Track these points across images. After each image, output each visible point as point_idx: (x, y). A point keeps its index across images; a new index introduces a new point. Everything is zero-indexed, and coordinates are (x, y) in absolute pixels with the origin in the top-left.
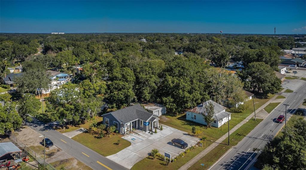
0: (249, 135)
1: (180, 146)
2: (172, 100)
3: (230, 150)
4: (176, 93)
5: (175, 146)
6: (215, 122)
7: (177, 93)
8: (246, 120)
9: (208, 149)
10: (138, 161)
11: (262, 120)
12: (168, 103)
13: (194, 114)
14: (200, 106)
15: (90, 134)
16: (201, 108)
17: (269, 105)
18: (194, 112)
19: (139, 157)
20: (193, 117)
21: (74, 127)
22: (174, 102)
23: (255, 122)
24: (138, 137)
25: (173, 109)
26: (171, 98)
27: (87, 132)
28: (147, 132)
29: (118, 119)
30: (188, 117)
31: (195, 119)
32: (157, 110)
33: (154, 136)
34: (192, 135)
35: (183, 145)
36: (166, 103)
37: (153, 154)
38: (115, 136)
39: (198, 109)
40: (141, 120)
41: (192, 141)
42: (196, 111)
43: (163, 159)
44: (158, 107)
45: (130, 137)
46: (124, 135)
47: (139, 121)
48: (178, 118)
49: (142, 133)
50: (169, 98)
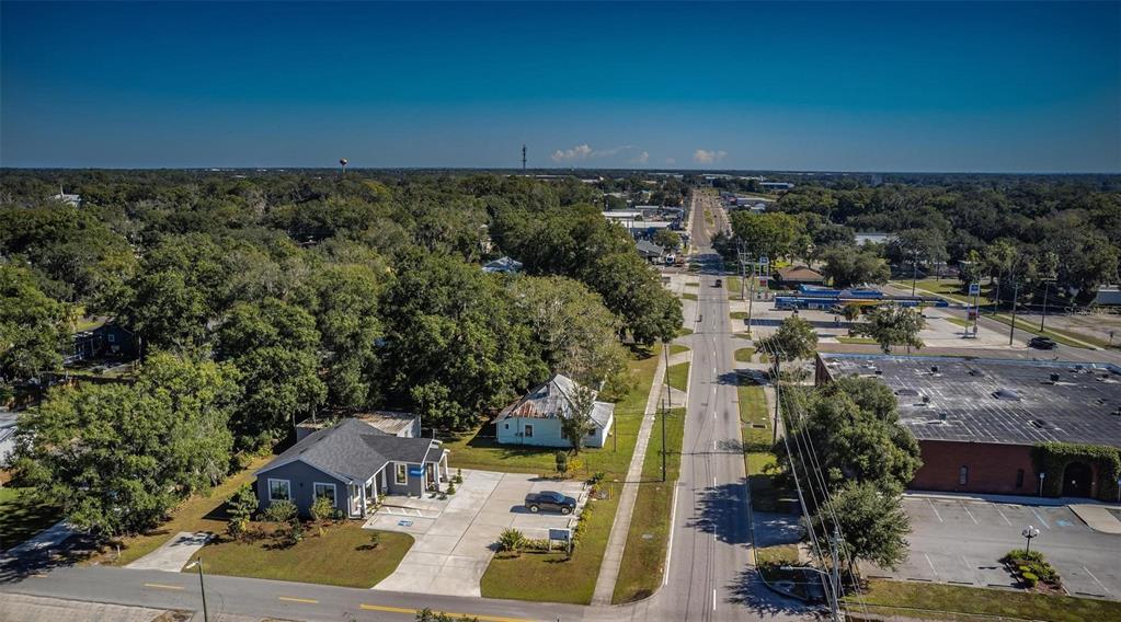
0: (686, 448)
1: (558, 508)
2: (445, 390)
3: (677, 491)
4: (452, 365)
5: (540, 511)
6: (592, 432)
7: (459, 368)
8: (650, 418)
9: (626, 501)
10: (479, 571)
11: (684, 410)
12: (432, 402)
13: (524, 423)
14: (539, 396)
15: (239, 544)
16: (545, 402)
17: (669, 372)
18: (526, 416)
19: (472, 562)
20: (523, 430)
21: (140, 537)
22: (451, 398)
23: (672, 417)
24: (410, 514)
25: (453, 418)
26: (441, 385)
27: (217, 540)
28: (426, 496)
29: (333, 473)
30: (503, 436)
31: (530, 435)
32: (405, 429)
33: (454, 504)
34: (556, 479)
35: (566, 505)
36: (427, 403)
37: (505, 546)
38: (335, 528)
39: (536, 407)
40: (398, 464)
41: (574, 490)
42: (533, 410)
43: (541, 550)
44: (399, 421)
45: (387, 519)
46: (361, 518)
47: (390, 469)
48: (473, 444)
49: (411, 502)
50: (435, 384)
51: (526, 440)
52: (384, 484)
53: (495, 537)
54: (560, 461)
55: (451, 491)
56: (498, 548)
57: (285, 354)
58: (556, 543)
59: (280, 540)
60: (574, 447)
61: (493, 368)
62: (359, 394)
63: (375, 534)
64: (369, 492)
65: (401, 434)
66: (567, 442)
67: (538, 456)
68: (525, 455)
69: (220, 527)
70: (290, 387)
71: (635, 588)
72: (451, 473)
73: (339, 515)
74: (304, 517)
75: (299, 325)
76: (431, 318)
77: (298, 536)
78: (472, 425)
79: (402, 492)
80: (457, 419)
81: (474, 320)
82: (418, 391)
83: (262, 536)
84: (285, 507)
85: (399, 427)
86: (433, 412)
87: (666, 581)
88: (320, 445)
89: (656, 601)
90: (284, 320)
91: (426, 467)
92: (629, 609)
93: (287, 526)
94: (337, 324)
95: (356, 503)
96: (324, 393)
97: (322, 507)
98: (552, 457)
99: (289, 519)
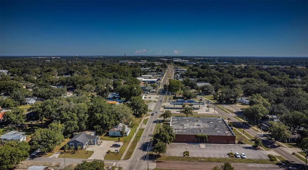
0: (142, 136)
1: (117, 146)
2: (100, 127)
3: (138, 143)
4: (101, 122)
6: (126, 133)
8: (138, 130)
9: (129, 145)
10: (104, 156)
11: (144, 128)
13: (114, 132)
14: (116, 127)
15: (66, 153)
17: (144, 120)
20: (114, 133)
21: (50, 153)
23: (142, 130)
24: (93, 148)
27: (62, 153)
28: (96, 145)
29: (81, 142)
30: (110, 134)
31: (115, 134)
32: (93, 134)
33: (101, 146)
34: (118, 142)
35: (119, 146)
36: (97, 129)
37: (108, 152)
38: (81, 151)
39: (116, 129)
40: (91, 140)
41: (121, 144)
42: (115, 130)
43: (114, 153)
44: (91, 132)
45: (90, 149)
46: (85, 149)
47: (90, 141)
48: (105, 136)
49: (93, 146)
50: (98, 126)
51: (114, 135)
52: (89, 143)
53: (107, 151)
54: (119, 139)
55: (100, 144)
56: (107, 153)
57: (72, 122)
58: (116, 152)
59: (72, 153)
60: (122, 136)
61: (108, 122)
62: (84, 128)
63: (88, 151)
64: (87, 144)
65: (92, 135)
66: (121, 135)
67: (116, 138)
68: (114, 138)
69: (63, 151)
70: (73, 127)
71: (127, 158)
72: (100, 141)
73: (82, 149)
74: (76, 149)
75: (74, 117)
76: (97, 114)
77: (75, 152)
78: (105, 133)
79: (92, 145)
80: (102, 132)
81: (105, 114)
82: (95, 127)
83: (69, 152)
84: (73, 147)
85: (92, 133)
86: (98, 130)
87: (132, 157)
88: (78, 137)
89: (129, 160)
90: (71, 116)
91: (96, 140)
92: (125, 161)
93: (73, 150)
94: (81, 116)
95: (84, 147)
96: (78, 128)
97: (79, 147)
98: (118, 138)
99: (74, 149)
